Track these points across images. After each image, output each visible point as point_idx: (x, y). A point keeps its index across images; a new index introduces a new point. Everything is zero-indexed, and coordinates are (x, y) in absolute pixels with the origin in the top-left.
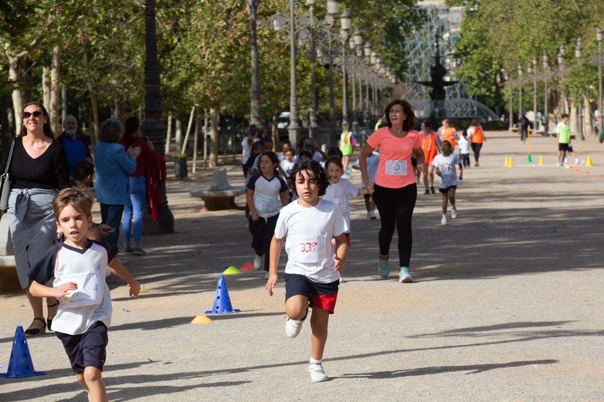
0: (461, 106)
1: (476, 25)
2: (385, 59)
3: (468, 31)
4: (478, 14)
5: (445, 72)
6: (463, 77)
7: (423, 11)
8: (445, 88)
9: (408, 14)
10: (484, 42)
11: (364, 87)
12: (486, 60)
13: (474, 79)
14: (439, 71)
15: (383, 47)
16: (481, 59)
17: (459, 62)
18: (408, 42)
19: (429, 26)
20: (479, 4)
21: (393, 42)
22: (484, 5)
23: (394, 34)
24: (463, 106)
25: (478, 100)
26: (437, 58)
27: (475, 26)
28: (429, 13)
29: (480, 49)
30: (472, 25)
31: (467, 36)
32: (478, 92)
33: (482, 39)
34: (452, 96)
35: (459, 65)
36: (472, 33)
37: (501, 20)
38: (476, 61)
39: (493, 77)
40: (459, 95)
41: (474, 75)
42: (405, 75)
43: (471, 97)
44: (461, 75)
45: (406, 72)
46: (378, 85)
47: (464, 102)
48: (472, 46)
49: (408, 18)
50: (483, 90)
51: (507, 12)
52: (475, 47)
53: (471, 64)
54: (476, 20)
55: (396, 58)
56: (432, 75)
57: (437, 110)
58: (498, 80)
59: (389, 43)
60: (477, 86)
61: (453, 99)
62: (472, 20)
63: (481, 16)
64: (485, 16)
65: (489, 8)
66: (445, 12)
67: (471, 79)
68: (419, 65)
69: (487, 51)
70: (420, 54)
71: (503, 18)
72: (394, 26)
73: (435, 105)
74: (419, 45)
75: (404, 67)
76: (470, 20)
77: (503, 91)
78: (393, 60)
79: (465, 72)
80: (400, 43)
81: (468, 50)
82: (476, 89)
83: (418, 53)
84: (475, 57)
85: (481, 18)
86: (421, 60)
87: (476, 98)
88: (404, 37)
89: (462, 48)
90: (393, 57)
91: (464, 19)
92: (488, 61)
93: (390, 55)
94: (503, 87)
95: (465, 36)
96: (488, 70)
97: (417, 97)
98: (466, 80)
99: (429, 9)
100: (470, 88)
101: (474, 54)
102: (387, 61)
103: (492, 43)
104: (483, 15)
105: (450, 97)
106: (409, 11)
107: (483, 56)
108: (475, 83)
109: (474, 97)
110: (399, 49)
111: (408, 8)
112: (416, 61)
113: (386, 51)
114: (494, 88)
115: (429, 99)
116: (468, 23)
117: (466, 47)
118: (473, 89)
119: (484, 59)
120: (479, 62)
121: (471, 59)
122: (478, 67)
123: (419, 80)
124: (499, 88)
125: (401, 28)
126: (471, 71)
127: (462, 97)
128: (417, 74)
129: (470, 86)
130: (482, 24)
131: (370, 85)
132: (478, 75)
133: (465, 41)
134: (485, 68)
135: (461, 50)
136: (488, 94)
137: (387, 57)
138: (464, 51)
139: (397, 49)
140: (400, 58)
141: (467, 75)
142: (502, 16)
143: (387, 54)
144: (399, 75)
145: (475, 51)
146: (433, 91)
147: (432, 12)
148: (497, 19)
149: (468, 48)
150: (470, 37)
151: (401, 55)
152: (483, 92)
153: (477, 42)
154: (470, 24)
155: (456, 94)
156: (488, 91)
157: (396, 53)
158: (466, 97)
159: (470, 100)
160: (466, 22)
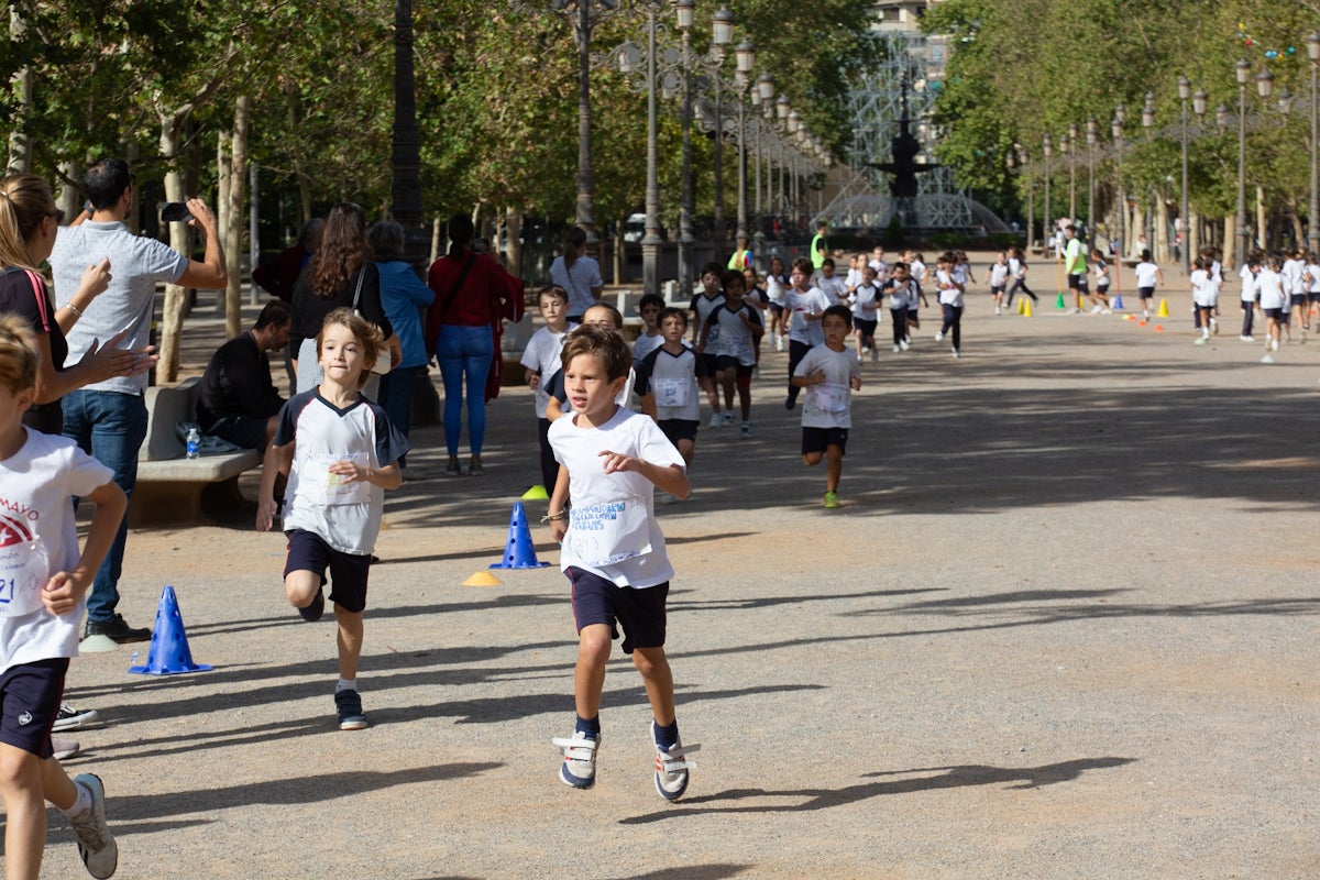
0: (944, 207)
1: (972, 67)
2: (814, 124)
3: (957, 76)
4: (976, 48)
5: (916, 148)
6: (949, 157)
7: (881, 42)
8: (917, 175)
9: (854, 45)
10: (986, 97)
11: (776, 172)
12: (989, 128)
13: (968, 161)
14: (906, 145)
15: (811, 103)
16: (980, 125)
17: (941, 131)
18: (855, 94)
19: (890, 67)
20: (978, 30)
21: (828, 94)
22: (986, 32)
23: (829, 80)
24: (948, 208)
25: (974, 198)
26: (904, 123)
27: (970, 68)
28: (890, 44)
29: (978, 108)
30: (966, 66)
31: (956, 86)
32: (974, 183)
33: (982, 91)
34: (929, 190)
35: (942, 136)
36: (965, 80)
37: (1015, 58)
38: (971, 128)
39: (1000, 157)
40: (940, 188)
41: (967, 154)
42: (847, 152)
43: (961, 192)
44: (946, 153)
45: (849, 146)
46: (801, 168)
47: (949, 200)
48: (964, 103)
49: (854, 53)
50: (983, 180)
51: (1025, 45)
52: (971, 105)
53: (963, 135)
54: (971, 58)
55: (833, 121)
56: (894, 153)
57: (902, 213)
58: (1010, 162)
59: (821, 95)
60: (972, 173)
61: (929, 196)
62: (965, 58)
63: (980, 51)
64: (987, 51)
65: (995, 38)
66: (919, 43)
67: (964, 161)
68: (872, 135)
69: (990, 113)
70: (874, 115)
71: (1019, 56)
72: (829, 66)
73: (900, 205)
74: (872, 101)
75: (847, 138)
76: (962, 59)
77: (1017, 182)
78: (827, 125)
79: (952, 148)
80: (839, 96)
81: (958, 110)
82: (970, 178)
83: (871, 114)
84: (969, 122)
85: (981, 55)
86: (875, 126)
87: (970, 194)
88: (847, 86)
89: (947, 106)
90: (827, 120)
91: (952, 56)
92: (991, 130)
93: (823, 116)
94: (1017, 176)
95: (952, 86)
96: (991, 145)
97: (868, 190)
98: (954, 161)
99: (890, 37)
100: (960, 176)
101: (967, 116)
102: (815, 127)
103: (999, 100)
104: (985, 49)
105: (926, 192)
106: (855, 40)
107: (983, 121)
108: (969, 167)
109: (966, 193)
110: (838, 106)
111: (855, 35)
112: (867, 128)
113: (815, 109)
114: (1001, 177)
115: (889, 195)
116: (958, 62)
117: (954, 105)
118: (966, 178)
119: (985, 125)
120: (975, 131)
121: (964, 126)
122: (975, 140)
123: (872, 160)
124: (1009, 177)
125: (842, 70)
126: (963, 147)
127: (946, 191)
128: (868, 149)
129: (961, 172)
130: (982, 66)
131: (786, 169)
132: (975, 154)
133: (953, 93)
134: (987, 143)
135: (945, 110)
136: (991, 187)
137: (817, 121)
138: (950, 112)
139: (833, 106)
140: (840, 122)
141: (955, 152)
142: (1018, 51)
143: (817, 115)
144: (838, 152)
145: (969, 112)
146: (896, 180)
147: (896, 44)
148: (1008, 57)
149: (957, 106)
150: (962, 88)
151: (841, 116)
152: (982, 184)
153: (973, 96)
154: (962, 65)
155: (936, 186)
156: (991, 181)
157: (832, 113)
158: (954, 191)
159: (960, 197)
160: (954, 61)
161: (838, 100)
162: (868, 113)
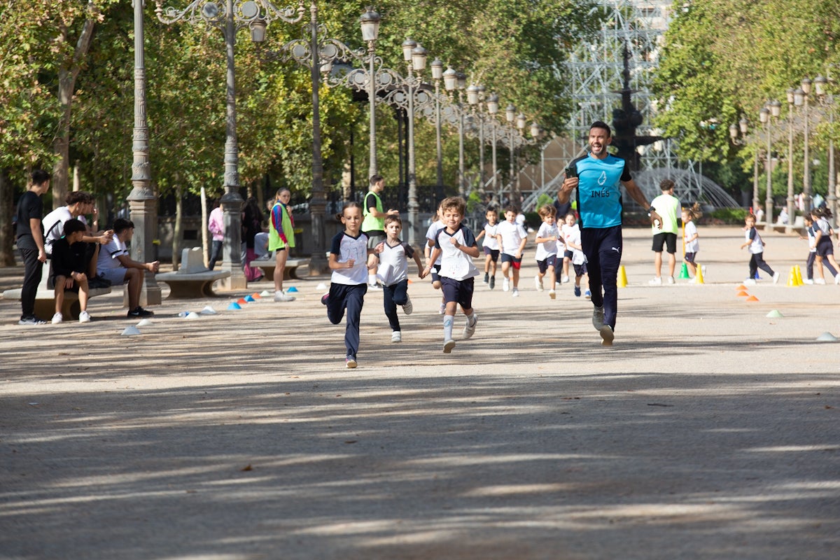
1: (696, 31)
3: (678, 42)
4: (698, 12)
5: (638, 120)
6: (670, 128)
8: (641, 150)
9: (569, 10)
10: (707, 64)
12: (711, 96)
13: (691, 132)
14: (628, 118)
15: (522, 72)
16: (701, 94)
17: (662, 101)
19: (616, 38)
21: (545, 62)
25: (703, 173)
26: (626, 94)
27: (690, 33)
28: (617, 12)
29: (699, 76)
30: (687, 31)
31: (676, 52)
32: (697, 155)
33: (703, 57)
34: (658, 163)
35: (663, 107)
36: (686, 46)
37: (737, 21)
38: (692, 97)
39: (724, 127)
41: (689, 125)
42: (564, 124)
43: (691, 165)
44: (667, 123)
45: (565, 118)
48: (686, 71)
50: (707, 152)
52: (692, 73)
53: (685, 104)
55: (547, 92)
58: (733, 133)
59: (536, 65)
60: (695, 145)
62: (687, 23)
63: (702, 16)
67: (686, 132)
68: (598, 109)
69: (712, 80)
70: (599, 87)
71: (742, 19)
72: (543, 31)
74: (596, 73)
75: (562, 110)
76: (684, 24)
77: (742, 154)
78: (540, 95)
79: (674, 118)
80: (554, 66)
81: (679, 78)
82: (693, 150)
83: (596, 85)
84: (691, 90)
85: (703, 20)
86: (599, 98)
87: (699, 169)
88: (562, 54)
89: (667, 74)
90: (542, 90)
91: (670, 20)
92: (714, 99)
93: (534, 85)
94: (741, 147)
95: (672, 53)
96: (714, 116)
98: (675, 133)
99: (617, 8)
100: (682, 148)
101: (690, 85)
102: (528, 98)
103: (723, 66)
105: (655, 166)
106: (570, 6)
107: (705, 89)
108: (692, 138)
109: (696, 167)
110: (552, 75)
112: (595, 102)
114: (725, 149)
116: (679, 28)
117: (674, 73)
118: (689, 150)
119: (706, 94)
120: (696, 100)
121: (685, 95)
122: (697, 110)
124: (734, 150)
125: (557, 37)
126: (684, 117)
127: (676, 166)
129: (683, 144)
130: (703, 31)
131: (499, 143)
132: (697, 125)
133: (674, 61)
134: (710, 113)
135: (666, 80)
136: (714, 159)
137: (530, 92)
138: (670, 80)
139: (548, 75)
140: (554, 92)
141: (676, 123)
142: (739, 14)
144: (553, 122)
145: (690, 80)
147: (622, 13)
148: (732, 20)
149: (679, 74)
150: (684, 54)
151: (555, 87)
152: (705, 156)
153: (695, 63)
154: (683, 30)
155: (665, 161)
156: (714, 154)
158: (684, 165)
159: (690, 172)
160: (675, 27)
161: (553, 70)
162: (593, 85)
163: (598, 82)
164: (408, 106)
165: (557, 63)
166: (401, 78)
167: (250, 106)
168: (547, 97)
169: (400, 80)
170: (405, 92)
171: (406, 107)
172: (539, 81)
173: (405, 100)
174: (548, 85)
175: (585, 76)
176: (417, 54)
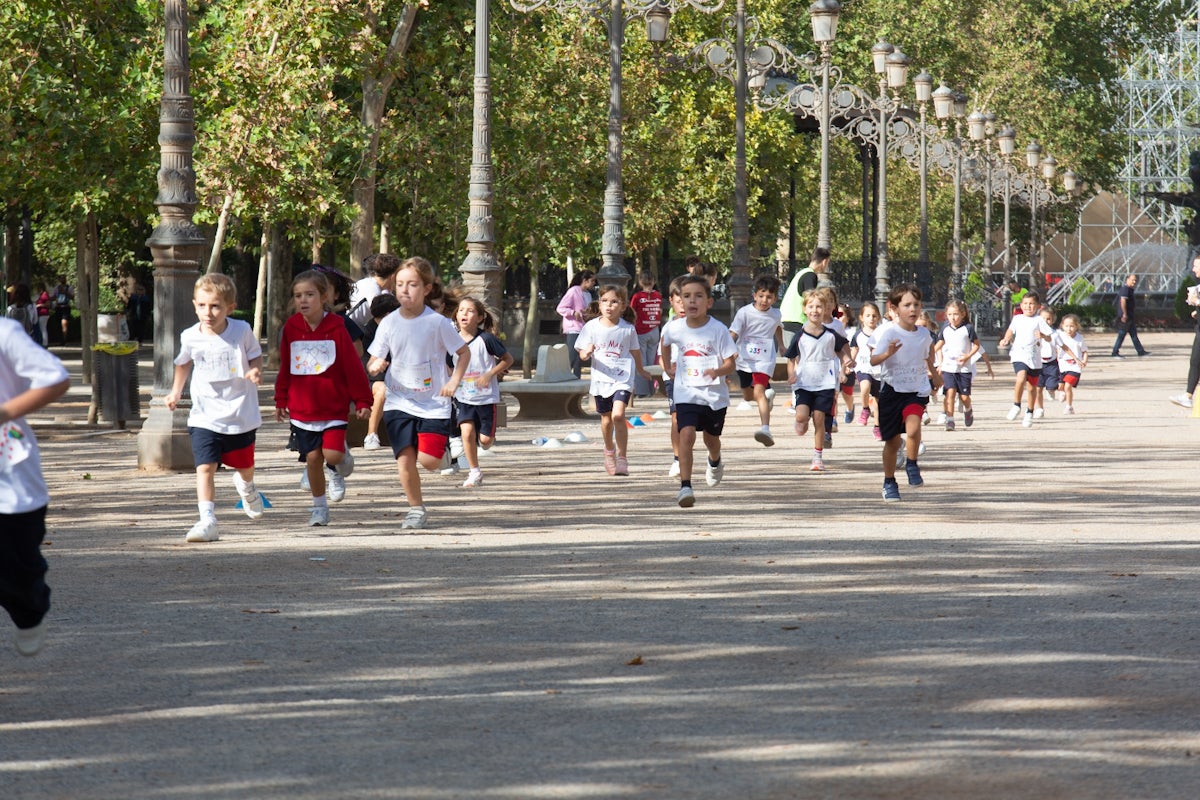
11: (998, 208)
15: (1052, 94)
18: (1131, 82)
21: (1083, 82)
42: (1114, 174)
45: (1116, 163)
46: (1039, 197)
55: (1090, 124)
56: (1193, 176)
59: (1074, 83)
68: (1168, 150)
70: (1170, 117)
72: (1086, 33)
74: (1166, 98)
75: (1112, 151)
78: (1079, 128)
80: (1102, 85)
83: (1165, 115)
86: (1169, 135)
88: (1113, 66)
90: (1081, 121)
93: (1069, 113)
97: (1157, 238)
102: (1061, 133)
110: (1098, 100)
112: (1162, 141)
123: (1166, 188)
125: (1107, 41)
128: (1161, 170)
137: (1064, 123)
139: (1091, 98)
140: (1100, 124)
143: (1064, 113)
144: (1098, 171)
146: (1195, 219)
151: (1102, 117)
157: (1090, 112)
161: (1099, 90)
162: (1161, 114)
163: (1169, 111)
164: (878, 141)
165: (1107, 80)
166: (869, 98)
167: (642, 137)
168: (1090, 132)
169: (867, 103)
170: (875, 121)
171: (875, 143)
172: (1078, 108)
173: (873, 132)
174: (1090, 115)
175: (1149, 101)
176: (894, 63)
